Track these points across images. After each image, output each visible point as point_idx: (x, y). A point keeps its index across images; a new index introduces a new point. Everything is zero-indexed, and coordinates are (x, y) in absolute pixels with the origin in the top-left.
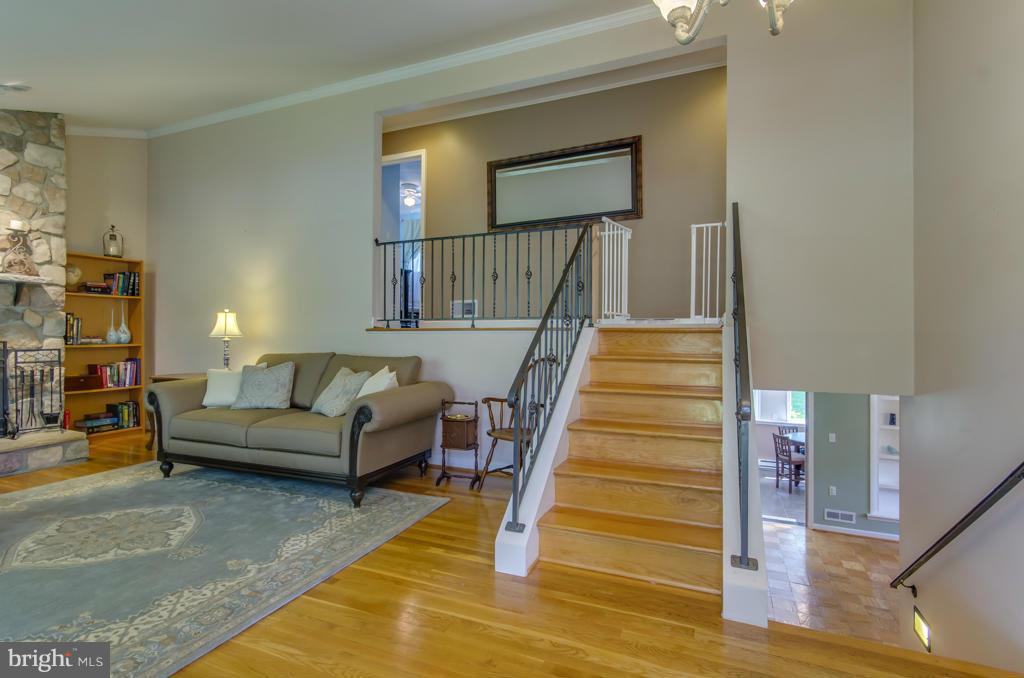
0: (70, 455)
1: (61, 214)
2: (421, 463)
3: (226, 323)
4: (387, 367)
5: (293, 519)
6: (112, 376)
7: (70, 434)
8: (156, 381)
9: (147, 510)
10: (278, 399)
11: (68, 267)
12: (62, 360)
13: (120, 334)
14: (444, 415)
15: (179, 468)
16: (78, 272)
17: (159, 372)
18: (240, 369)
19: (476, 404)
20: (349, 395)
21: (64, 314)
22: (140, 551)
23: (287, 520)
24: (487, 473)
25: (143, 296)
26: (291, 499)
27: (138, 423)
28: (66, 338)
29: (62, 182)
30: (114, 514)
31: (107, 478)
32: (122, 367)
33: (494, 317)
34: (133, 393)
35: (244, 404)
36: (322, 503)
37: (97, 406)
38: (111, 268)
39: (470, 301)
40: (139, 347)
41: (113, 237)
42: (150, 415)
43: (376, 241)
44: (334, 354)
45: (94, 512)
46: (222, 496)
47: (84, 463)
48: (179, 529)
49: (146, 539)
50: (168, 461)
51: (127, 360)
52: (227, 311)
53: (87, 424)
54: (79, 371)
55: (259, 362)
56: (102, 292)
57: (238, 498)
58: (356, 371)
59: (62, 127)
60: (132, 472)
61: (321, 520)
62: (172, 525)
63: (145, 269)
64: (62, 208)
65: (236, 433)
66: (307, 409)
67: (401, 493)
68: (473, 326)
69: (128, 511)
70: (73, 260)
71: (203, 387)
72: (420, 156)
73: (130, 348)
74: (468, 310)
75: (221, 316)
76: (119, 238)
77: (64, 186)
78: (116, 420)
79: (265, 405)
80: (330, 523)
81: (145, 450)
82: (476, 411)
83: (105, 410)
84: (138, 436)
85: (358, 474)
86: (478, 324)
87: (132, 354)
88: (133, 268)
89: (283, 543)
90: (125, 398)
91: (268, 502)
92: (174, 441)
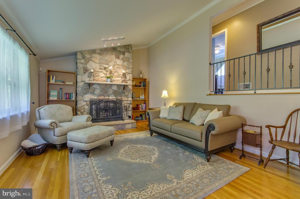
0: (133, 126)
1: (131, 68)
2: (231, 147)
3: (165, 94)
4: (216, 109)
5: (186, 161)
6: (141, 107)
7: (133, 121)
8: (150, 109)
9: (147, 146)
10: (179, 117)
11: (133, 81)
12: (132, 103)
13: (142, 97)
14: (243, 130)
15: (154, 134)
16: (135, 82)
17: (150, 107)
18: (169, 107)
19: (261, 127)
20: (203, 118)
21: (132, 92)
22: (144, 161)
23: (184, 161)
24: (269, 160)
25: (147, 88)
26: (185, 152)
27: (146, 119)
28: (132, 98)
29: (131, 60)
30: (140, 146)
31: (139, 134)
32: (143, 105)
33: (268, 88)
34: (145, 111)
35: (170, 118)
36: (195, 156)
37: (138, 114)
38: (141, 81)
39: (248, 83)
40: (146, 100)
41: (141, 73)
42: (148, 118)
43: (210, 63)
44: (196, 103)
45: (136, 144)
46: (165, 146)
47: (135, 128)
48: (154, 156)
49: (146, 157)
50: (152, 132)
51: (144, 103)
52: (165, 90)
53: (136, 119)
54: (135, 106)
55: (174, 105)
56: (139, 87)
57: (169, 148)
58: (205, 110)
59: (131, 48)
60: (144, 133)
61: (195, 164)
62: (152, 154)
63: (147, 81)
64: (131, 67)
65: (168, 127)
66: (188, 121)
67: (225, 160)
68: (255, 92)
69: (143, 146)
70: (134, 79)
71: (159, 112)
72: (225, 32)
73: (144, 100)
74: (247, 87)
75: (164, 92)
76: (142, 73)
77: (132, 62)
78: (142, 118)
79: (176, 119)
80: (199, 167)
81: (147, 127)
82: (261, 130)
83: (140, 115)
84: (146, 123)
85: (209, 150)
86: (257, 92)
87: (145, 102)
88: (145, 80)
89: (184, 172)
90: (143, 113)
91: (177, 151)
92: (152, 126)
